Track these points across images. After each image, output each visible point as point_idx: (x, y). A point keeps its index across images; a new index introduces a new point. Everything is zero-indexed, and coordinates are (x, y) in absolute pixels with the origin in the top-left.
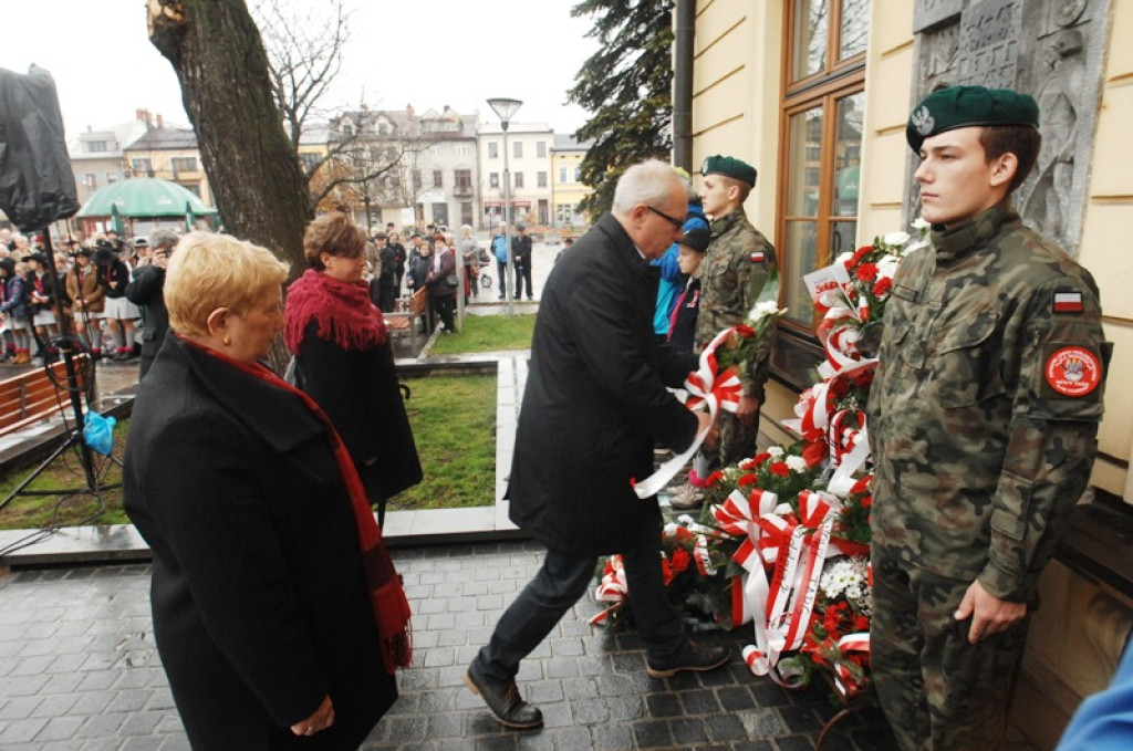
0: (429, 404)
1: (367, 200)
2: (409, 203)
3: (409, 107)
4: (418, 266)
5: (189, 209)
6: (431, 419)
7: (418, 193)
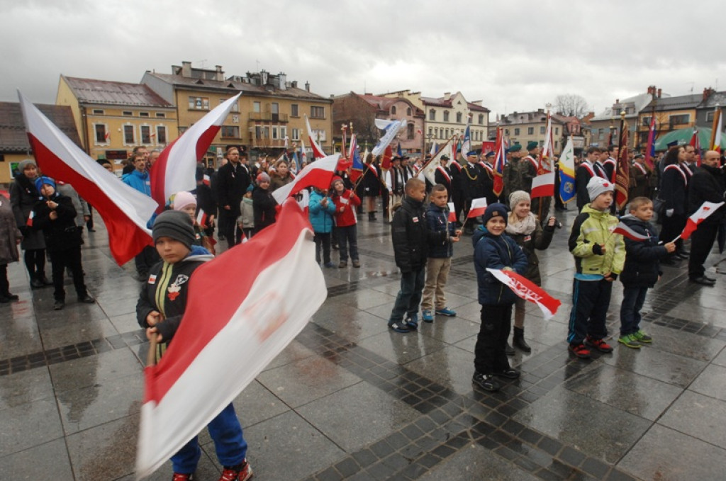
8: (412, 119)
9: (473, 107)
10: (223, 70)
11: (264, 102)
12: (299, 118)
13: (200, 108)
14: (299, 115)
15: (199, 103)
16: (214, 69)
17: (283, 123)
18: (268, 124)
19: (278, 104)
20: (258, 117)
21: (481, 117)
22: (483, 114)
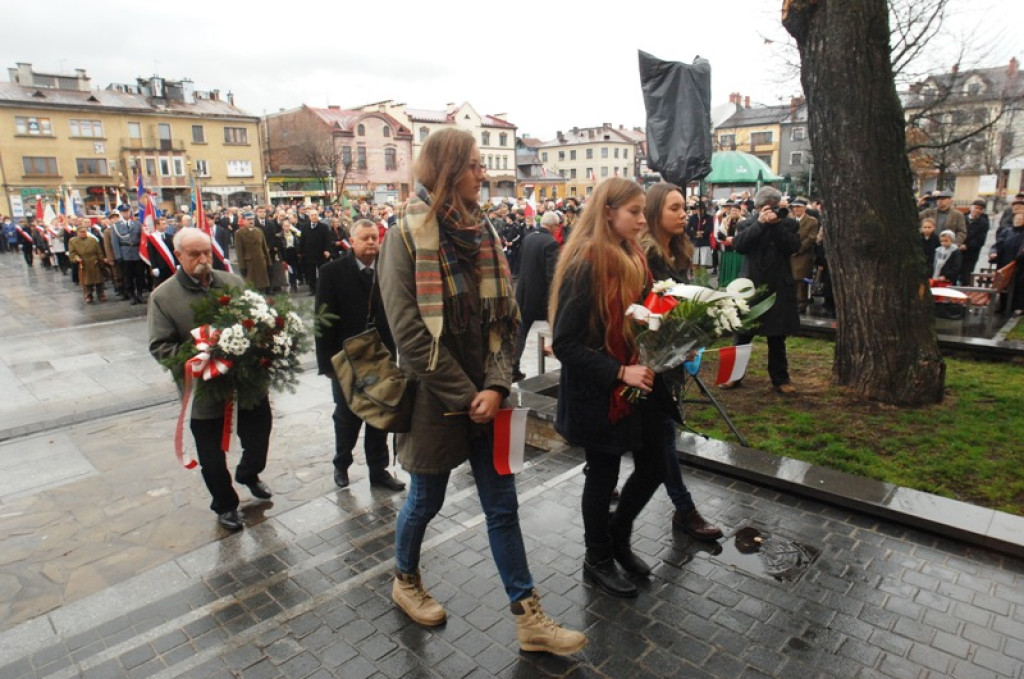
0: (1011, 394)
1: (942, 167)
2: (992, 169)
3: (1013, 61)
4: (1008, 238)
5: (760, 176)
6: (1014, 411)
7: (1007, 158)
8: (393, 142)
9: (490, 122)
10: (88, 76)
11: (144, 125)
12: (206, 144)
13: (36, 133)
14: (206, 141)
15: (33, 126)
16: (73, 74)
17: (177, 152)
18: (153, 155)
19: (169, 125)
20: (137, 145)
21: (503, 138)
22: (506, 131)
